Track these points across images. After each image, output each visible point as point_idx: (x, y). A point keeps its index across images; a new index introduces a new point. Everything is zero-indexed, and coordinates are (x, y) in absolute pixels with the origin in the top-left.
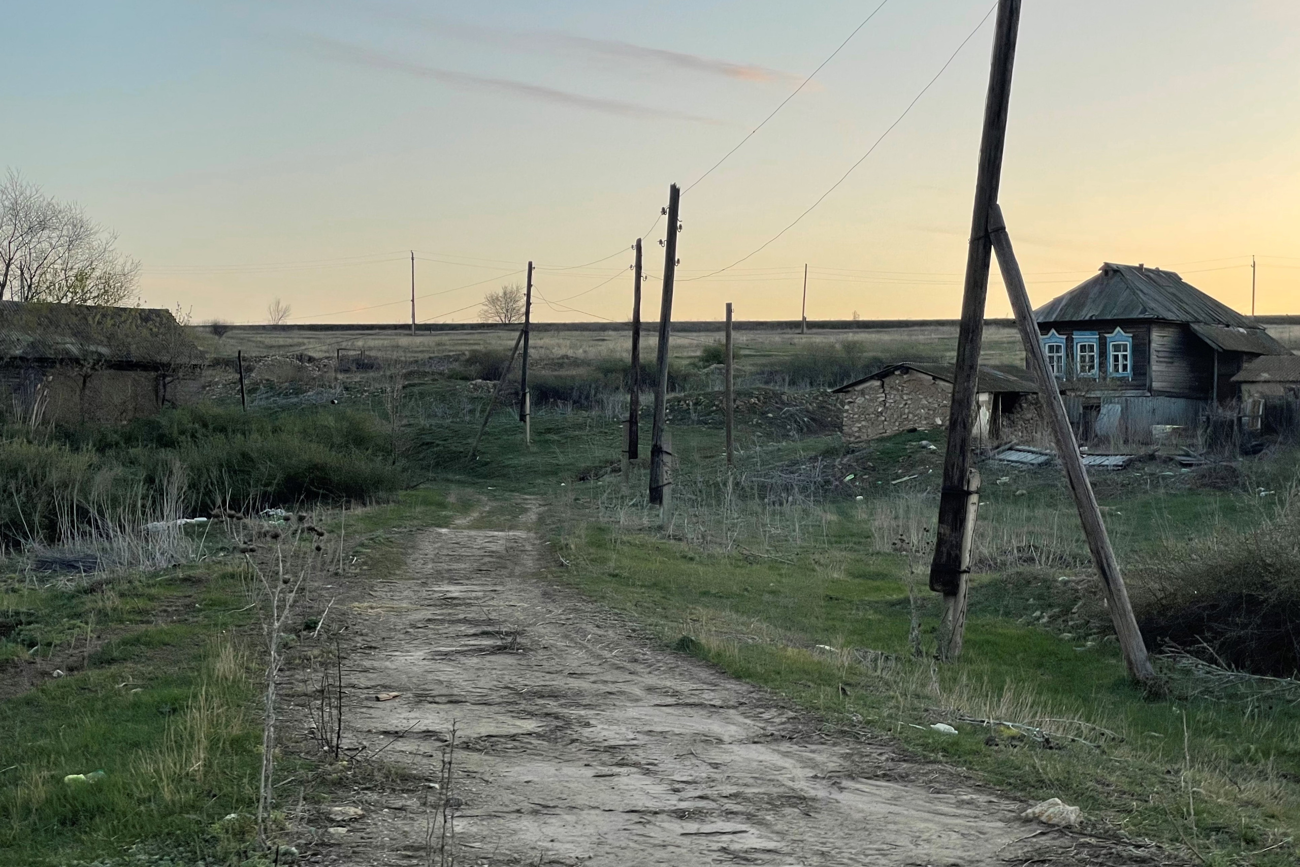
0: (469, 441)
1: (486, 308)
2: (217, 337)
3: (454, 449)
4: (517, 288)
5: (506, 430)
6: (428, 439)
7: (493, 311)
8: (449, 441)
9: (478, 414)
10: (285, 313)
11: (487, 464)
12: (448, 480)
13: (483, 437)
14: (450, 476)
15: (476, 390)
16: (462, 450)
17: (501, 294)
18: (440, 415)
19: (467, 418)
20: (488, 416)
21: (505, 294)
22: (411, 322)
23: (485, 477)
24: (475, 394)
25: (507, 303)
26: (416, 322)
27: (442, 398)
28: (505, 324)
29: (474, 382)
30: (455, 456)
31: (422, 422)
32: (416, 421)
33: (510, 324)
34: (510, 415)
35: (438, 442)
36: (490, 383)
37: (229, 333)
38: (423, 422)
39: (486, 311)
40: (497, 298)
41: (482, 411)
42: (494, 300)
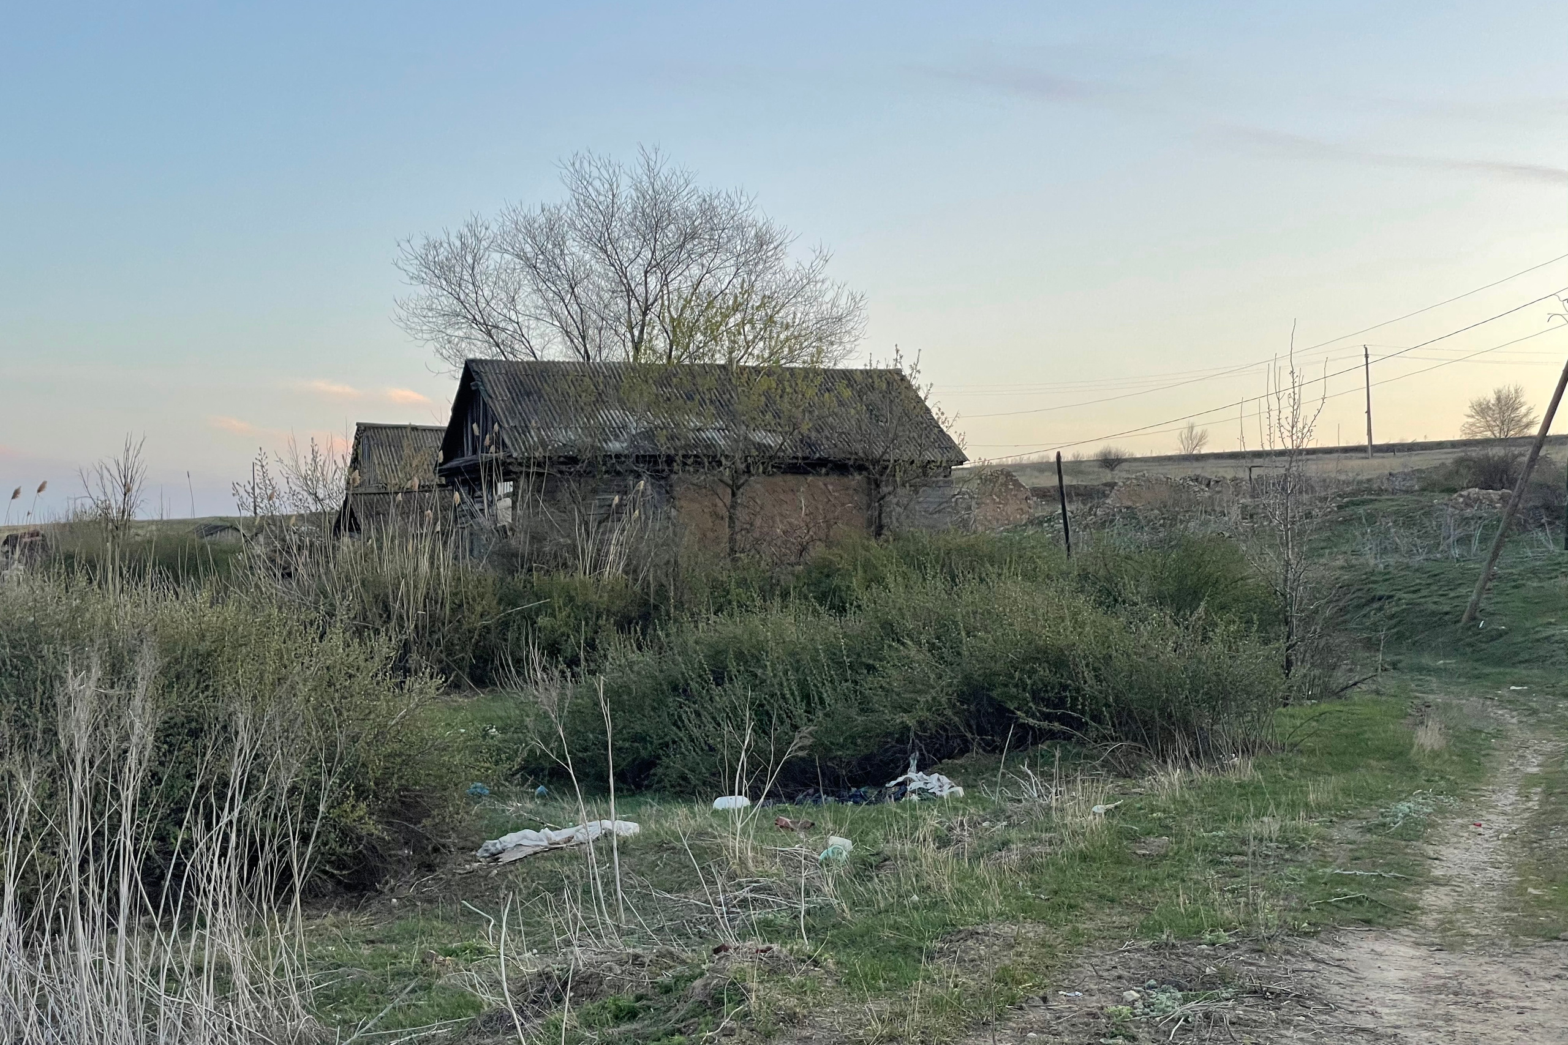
0: (1463, 591)
1: (1471, 420)
2: (1108, 471)
3: (1434, 607)
4: (1516, 391)
5: (1534, 572)
6: (1382, 590)
7: (1483, 423)
8: (1424, 592)
9: (1475, 545)
10: (1200, 440)
11: (1501, 634)
12: (1420, 669)
13: (1489, 585)
14: (1426, 660)
15: (1467, 505)
16: (1447, 609)
17: (1493, 401)
18: (1403, 549)
19: (1456, 552)
20: (1498, 548)
21: (1499, 399)
22: (1366, 443)
23: (1499, 662)
24: (1468, 512)
25: (1502, 412)
26: (1374, 443)
27: (1409, 521)
28: (1501, 440)
29: (1465, 493)
30: (1437, 621)
31: (1372, 562)
32: (1362, 560)
33: (1506, 440)
34: (1540, 544)
35: (1399, 594)
36: (1494, 494)
37: (1125, 466)
38: (1371, 560)
39: (1473, 425)
40: (1489, 408)
41: (1483, 540)
42: (1482, 410)
